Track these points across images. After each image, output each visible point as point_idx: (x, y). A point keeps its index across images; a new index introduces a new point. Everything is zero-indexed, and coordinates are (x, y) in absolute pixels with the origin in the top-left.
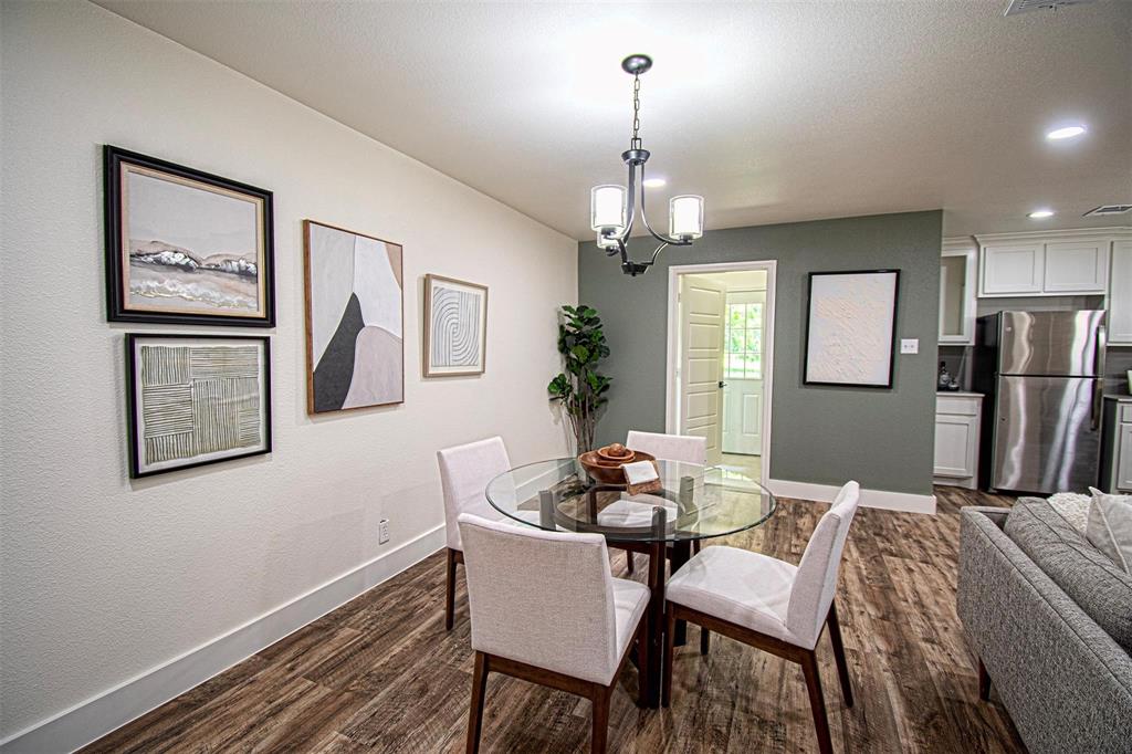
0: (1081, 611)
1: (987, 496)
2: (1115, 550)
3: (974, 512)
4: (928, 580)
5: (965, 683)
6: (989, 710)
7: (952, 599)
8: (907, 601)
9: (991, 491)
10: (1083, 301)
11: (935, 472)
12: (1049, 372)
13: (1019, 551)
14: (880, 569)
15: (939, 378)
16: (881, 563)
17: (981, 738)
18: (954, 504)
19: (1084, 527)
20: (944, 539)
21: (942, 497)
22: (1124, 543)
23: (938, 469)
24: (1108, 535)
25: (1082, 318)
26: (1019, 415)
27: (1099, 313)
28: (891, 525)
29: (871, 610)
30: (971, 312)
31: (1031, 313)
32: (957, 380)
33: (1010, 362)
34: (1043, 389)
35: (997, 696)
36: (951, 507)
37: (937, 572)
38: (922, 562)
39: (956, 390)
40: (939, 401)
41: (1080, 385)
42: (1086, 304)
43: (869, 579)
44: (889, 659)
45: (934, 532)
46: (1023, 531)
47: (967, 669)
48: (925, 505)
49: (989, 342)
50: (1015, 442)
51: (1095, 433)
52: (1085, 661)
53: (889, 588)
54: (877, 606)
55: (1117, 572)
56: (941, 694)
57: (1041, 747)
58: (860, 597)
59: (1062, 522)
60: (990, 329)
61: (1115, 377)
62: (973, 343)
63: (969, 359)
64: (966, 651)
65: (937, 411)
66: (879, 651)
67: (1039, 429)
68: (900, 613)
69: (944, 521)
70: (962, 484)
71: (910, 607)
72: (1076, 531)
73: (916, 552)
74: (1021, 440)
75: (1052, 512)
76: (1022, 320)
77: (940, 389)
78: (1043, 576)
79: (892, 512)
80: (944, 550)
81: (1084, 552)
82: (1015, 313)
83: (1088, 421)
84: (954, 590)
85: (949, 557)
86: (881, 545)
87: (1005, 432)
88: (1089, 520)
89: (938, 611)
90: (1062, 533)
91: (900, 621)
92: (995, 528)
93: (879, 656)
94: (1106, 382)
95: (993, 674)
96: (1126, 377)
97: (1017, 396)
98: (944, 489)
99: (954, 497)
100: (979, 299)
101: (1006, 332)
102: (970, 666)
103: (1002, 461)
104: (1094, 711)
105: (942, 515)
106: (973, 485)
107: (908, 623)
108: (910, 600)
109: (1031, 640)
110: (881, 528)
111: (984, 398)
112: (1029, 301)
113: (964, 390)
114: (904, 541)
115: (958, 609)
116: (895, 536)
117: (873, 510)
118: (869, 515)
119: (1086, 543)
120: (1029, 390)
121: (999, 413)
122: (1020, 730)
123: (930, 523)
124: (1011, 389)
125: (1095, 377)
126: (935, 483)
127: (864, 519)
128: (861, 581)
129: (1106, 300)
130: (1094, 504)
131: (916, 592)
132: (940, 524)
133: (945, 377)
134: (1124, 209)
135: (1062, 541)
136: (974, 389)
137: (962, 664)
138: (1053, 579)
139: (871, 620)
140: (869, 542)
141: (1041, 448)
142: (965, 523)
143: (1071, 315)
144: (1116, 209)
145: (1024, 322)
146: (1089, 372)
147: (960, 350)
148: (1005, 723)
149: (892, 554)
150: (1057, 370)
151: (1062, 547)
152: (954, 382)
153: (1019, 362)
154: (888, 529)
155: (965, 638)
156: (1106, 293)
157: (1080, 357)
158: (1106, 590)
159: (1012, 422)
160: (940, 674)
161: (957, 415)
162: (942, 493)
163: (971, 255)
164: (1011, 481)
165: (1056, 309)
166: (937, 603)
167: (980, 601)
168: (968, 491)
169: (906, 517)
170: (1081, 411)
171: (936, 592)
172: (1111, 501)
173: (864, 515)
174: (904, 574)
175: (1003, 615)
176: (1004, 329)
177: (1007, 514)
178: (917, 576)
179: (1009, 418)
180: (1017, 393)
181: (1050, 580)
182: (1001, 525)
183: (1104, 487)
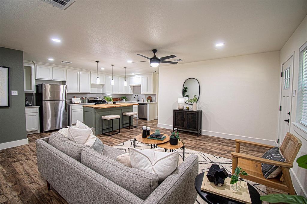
0: (69, 157)
1: (43, 134)
2: (74, 139)
3: (40, 141)
4: (28, 164)
5: (43, 189)
6: (51, 192)
7: (36, 167)
8: (22, 175)
9: (44, 132)
10: (62, 82)
11: (27, 131)
12: (55, 99)
13: (53, 147)
14: (11, 169)
15: (26, 102)
16: (11, 166)
17: (51, 201)
18: (34, 139)
19: (67, 136)
20: (32, 150)
21: (30, 138)
22: (75, 137)
23: (28, 130)
24: (72, 136)
25: (62, 86)
26: (49, 111)
27: (65, 86)
28: (14, 152)
29: (10, 184)
30: (34, 83)
31: (50, 85)
32: (31, 103)
33: (46, 97)
34: (54, 104)
35: (52, 187)
36: (33, 140)
37: (31, 161)
38: (26, 160)
39: (31, 106)
40: (26, 109)
41: (62, 102)
42: (62, 83)
43: (7, 174)
44: (19, 197)
45: (28, 149)
46: (53, 141)
47: (44, 185)
48: (25, 142)
49: (40, 92)
50: (49, 118)
51: (67, 113)
52: (71, 168)
53: (15, 173)
54: (12, 182)
55: (75, 144)
56: (37, 197)
57: (65, 194)
58: (5, 182)
59: (62, 136)
60: (40, 88)
61: (69, 100)
62: (35, 92)
63: (34, 97)
64: (42, 180)
65: (26, 113)
66: (15, 196)
67: (54, 114)
68: (20, 180)
69: (31, 145)
70: (36, 132)
71: (24, 176)
72: (65, 137)
73: (23, 158)
74: (50, 117)
75: (60, 134)
76: (48, 86)
77: (26, 106)
78: (59, 151)
79: (14, 148)
80: (32, 153)
81: (68, 142)
82: (46, 84)
83: (65, 110)
84: (37, 164)
85: (34, 155)
86: (11, 160)
87: (46, 116)
88: (68, 134)
89: (32, 172)
90: (62, 139)
91: (21, 182)
92: (46, 143)
93: (15, 198)
94: (68, 101)
95: (50, 183)
96: (71, 100)
97: (48, 106)
98: (31, 136)
99: (34, 137)
100: (36, 80)
101: (44, 89)
102: (44, 183)
103: (46, 124)
104: (75, 179)
105: (31, 143)
106: (39, 132)
107: (24, 181)
108: (23, 174)
109: (59, 169)
110: (10, 154)
111: (39, 107)
112: (49, 81)
113: (34, 105)
114: (19, 156)
115: (38, 169)
116: (16, 155)
117: (6, 149)
118: (5, 152)
119: (68, 139)
120: (51, 104)
121: (44, 111)
122: (59, 193)
123: (27, 147)
124: (47, 104)
125: (65, 100)
126: (27, 134)
127: (3, 154)
128: (5, 176)
129: (66, 83)
130: (68, 130)
131: (25, 170)
132: (30, 146)
133: (27, 102)
134: (69, 63)
135: (63, 141)
136: (37, 105)
137: (42, 184)
138: (62, 151)
139: (10, 188)
140: (6, 161)
141: (55, 118)
142: (38, 144)
143: (59, 85)
144: (67, 62)
145: (48, 87)
146: (64, 99)
147: (31, 94)
148: (55, 193)
149: (15, 162)
150: (57, 99)
151: (63, 142)
152: (30, 104)
153: (48, 97)
154: (13, 154)
155: (42, 176)
156: (66, 81)
157: (62, 96)
158: (73, 149)
159: (48, 113)
160: (36, 191)
161: (32, 113)
162: (30, 137)
163: (33, 67)
164: (49, 128)
165: (56, 84)
166: (32, 170)
167: (44, 165)
168: (37, 134)
169: (19, 148)
170: (63, 108)
171: (31, 167)
172: (72, 128)
173: (3, 152)
174: (20, 166)
175: (51, 166)
176: (43, 88)
177: (49, 138)
178: (25, 165)
179: (47, 112)
180: (48, 105)
181: (61, 152)
182: (47, 142)
183: (69, 125)
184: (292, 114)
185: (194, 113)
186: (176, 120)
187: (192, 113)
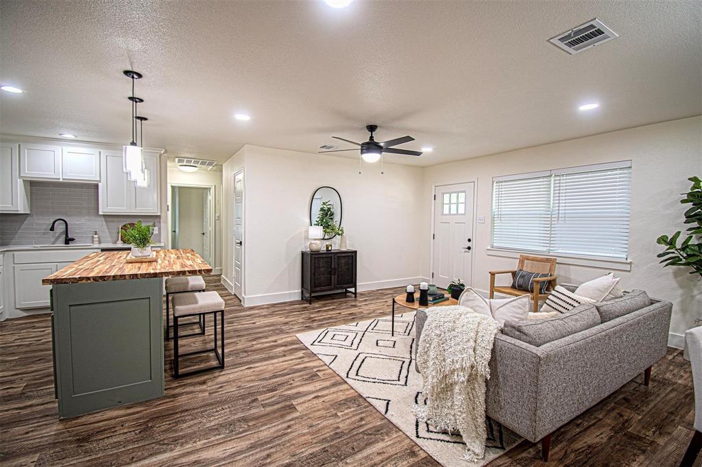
184: (474, 241)
185: (350, 254)
186: (315, 275)
187: (347, 254)
